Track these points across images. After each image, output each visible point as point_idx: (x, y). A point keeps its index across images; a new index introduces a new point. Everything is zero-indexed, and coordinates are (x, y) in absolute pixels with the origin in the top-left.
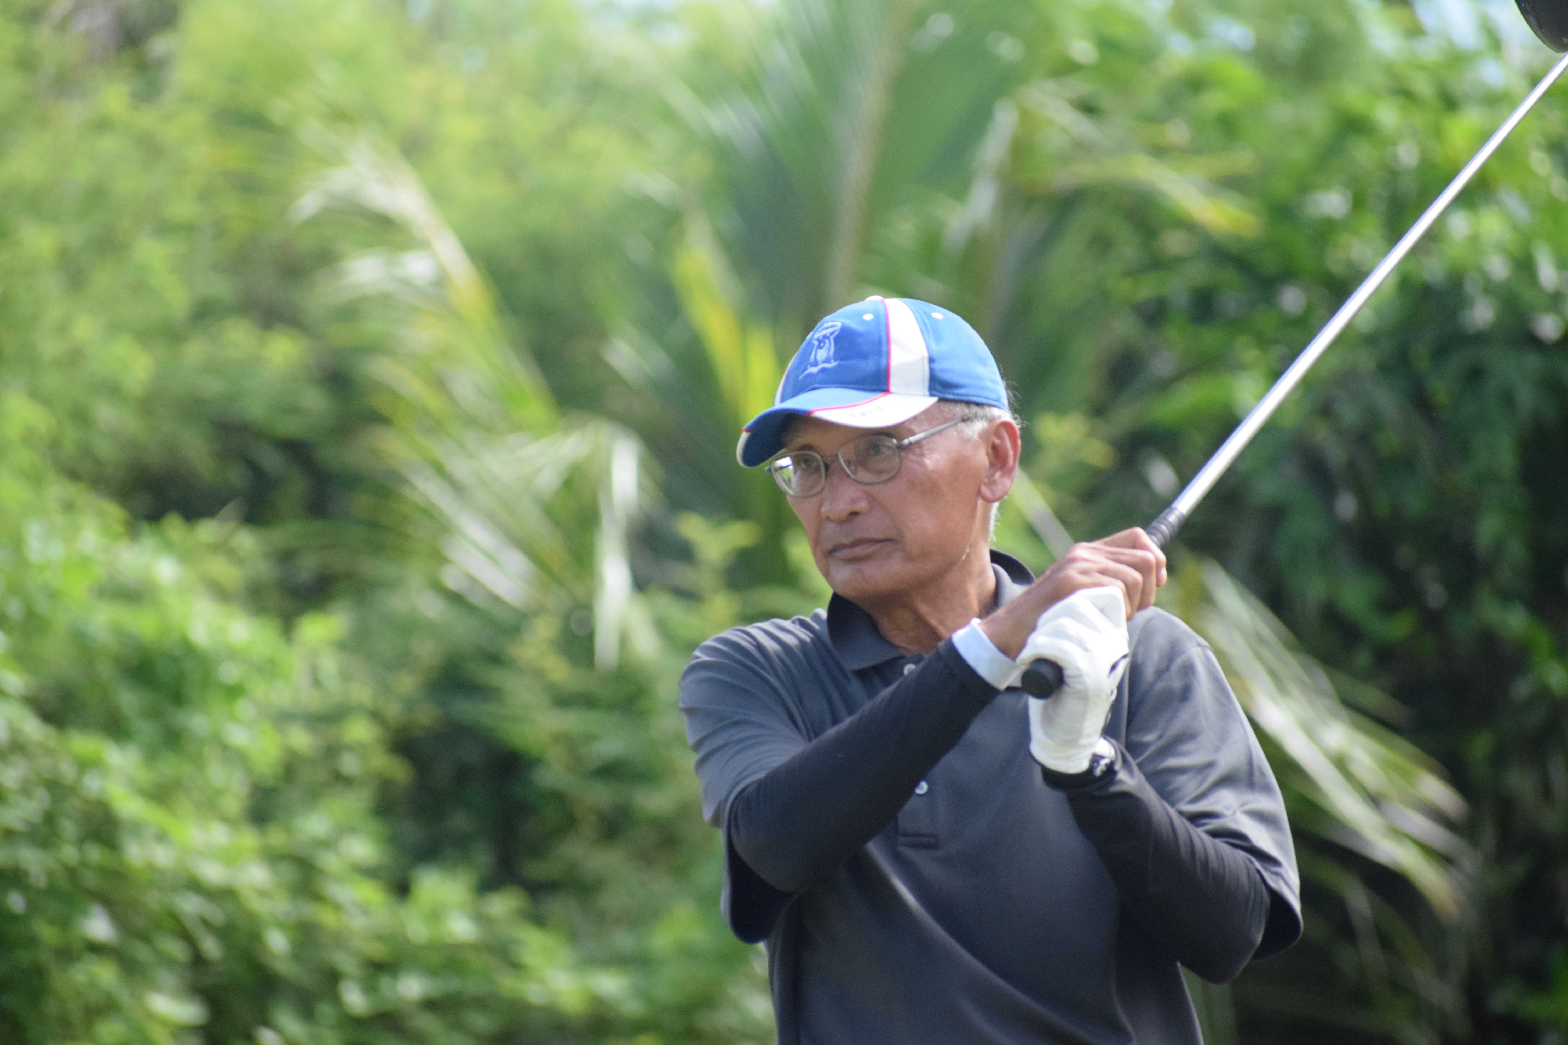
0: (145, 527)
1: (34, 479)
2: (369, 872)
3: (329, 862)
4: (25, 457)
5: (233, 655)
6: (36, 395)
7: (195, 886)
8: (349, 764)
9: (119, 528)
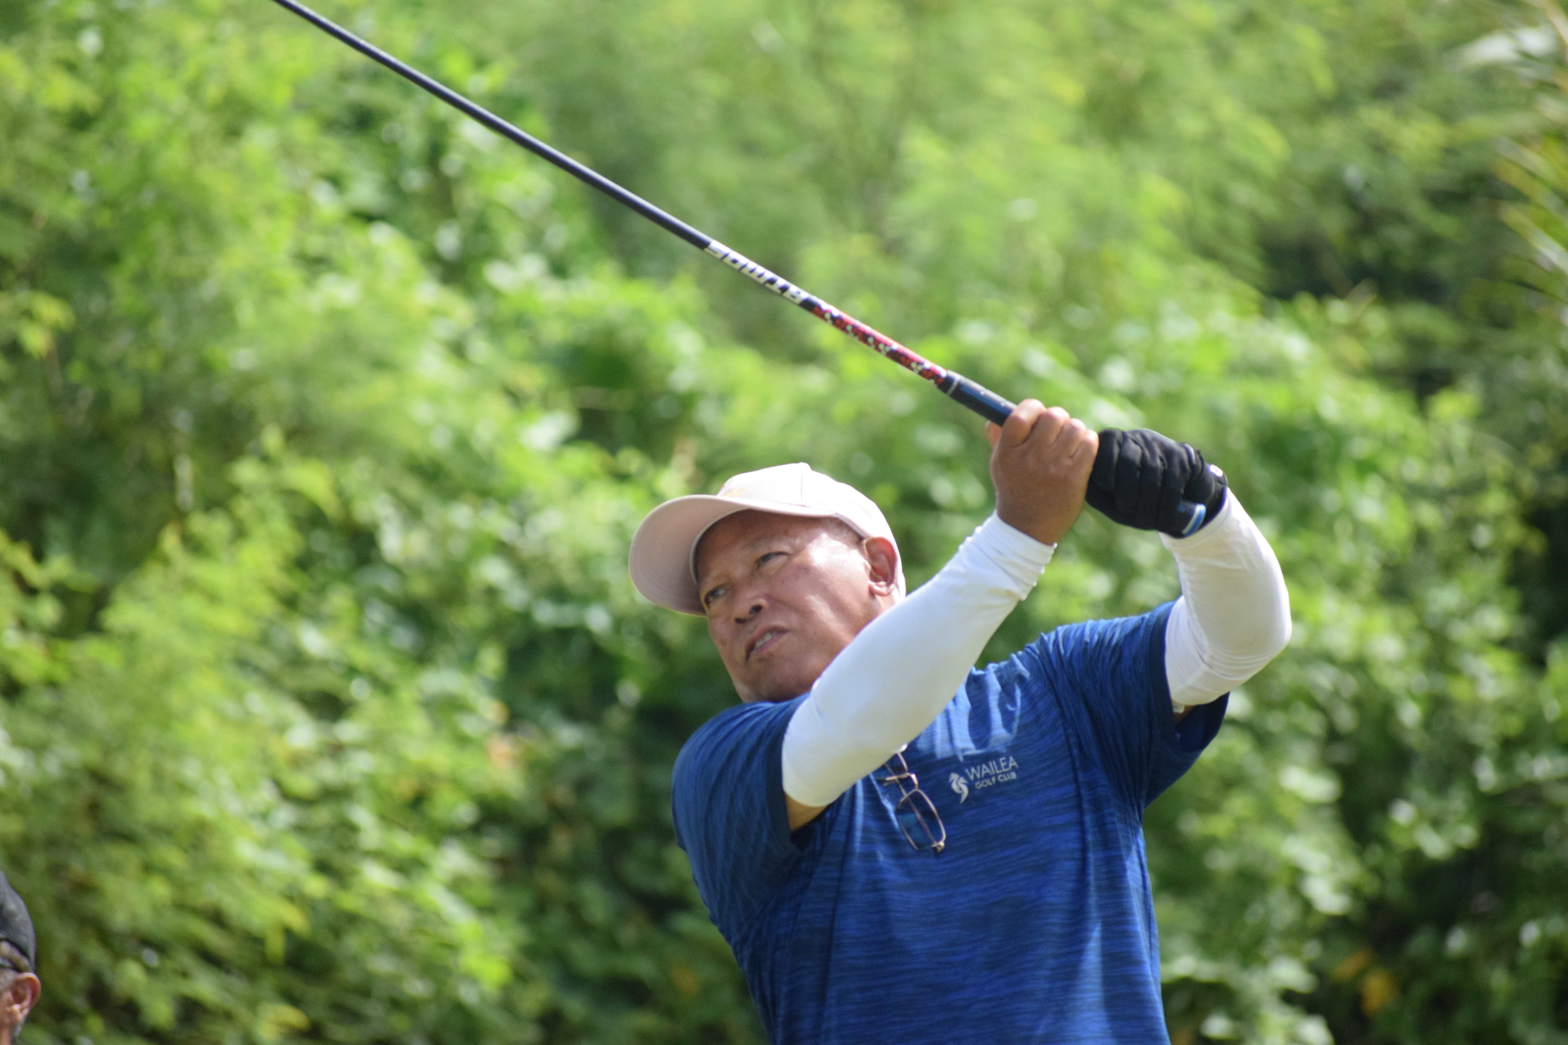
0: (1279, 306)
1: (1169, 258)
2: (1504, 643)
3: (1462, 632)
4: (1162, 237)
5: (1366, 431)
6: (1174, 176)
7: (1328, 658)
8: (1483, 536)
9: (1253, 307)
